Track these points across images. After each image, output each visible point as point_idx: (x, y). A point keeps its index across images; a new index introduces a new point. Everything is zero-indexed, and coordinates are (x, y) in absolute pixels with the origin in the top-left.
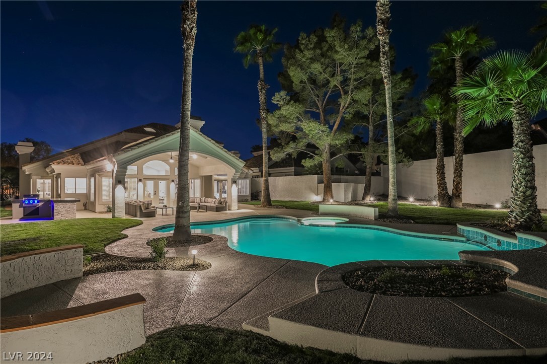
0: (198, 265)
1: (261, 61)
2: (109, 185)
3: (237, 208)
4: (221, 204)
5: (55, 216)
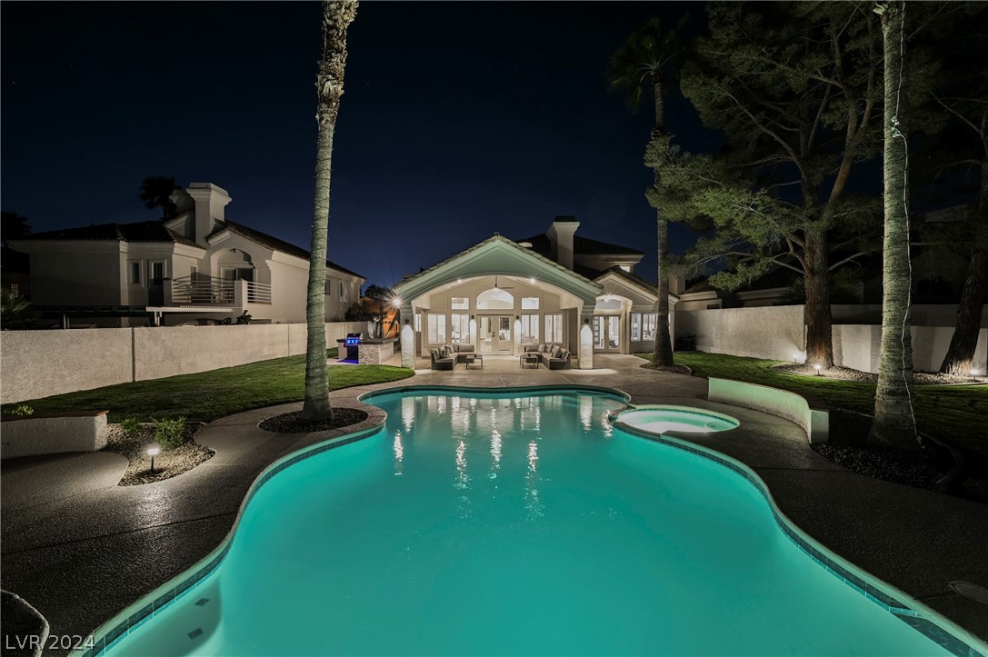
1: (658, 90)
2: (437, 323)
3: (591, 366)
4: (560, 357)
5: (360, 360)
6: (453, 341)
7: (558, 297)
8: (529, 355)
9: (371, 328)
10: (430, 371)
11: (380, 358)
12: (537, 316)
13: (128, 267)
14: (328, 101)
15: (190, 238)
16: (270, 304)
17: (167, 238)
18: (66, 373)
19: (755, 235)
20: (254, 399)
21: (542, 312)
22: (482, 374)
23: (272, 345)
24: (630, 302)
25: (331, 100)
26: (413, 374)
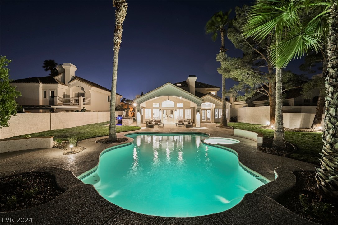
0: (73, 152)
1: (222, 34)
2: (148, 112)
3: (200, 126)
4: (190, 123)
5: (122, 124)
6: (154, 118)
7: (190, 103)
8: (179, 123)
9: (124, 114)
10: (146, 128)
11: (129, 124)
12: (183, 110)
13: (42, 92)
14: (117, 45)
15: (63, 82)
17: (55, 82)
18: (32, 127)
19: (250, 84)
20: (92, 135)
21: (184, 108)
22: (164, 129)
23: (92, 119)
24: (214, 105)
25: (118, 45)
26: (140, 129)
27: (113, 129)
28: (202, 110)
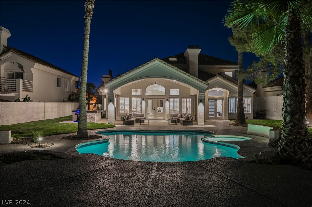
0: (42, 146)
2: (124, 102)
3: (203, 124)
4: (188, 119)
6: (133, 112)
7: (189, 89)
8: (173, 118)
10: (122, 126)
11: (96, 120)
12: (178, 99)
14: (89, 12)
16: (32, 92)
19: (273, 61)
21: (181, 97)
22: (149, 127)
23: (38, 113)
24: (228, 92)
26: (114, 126)
27: (83, 121)
28: (209, 99)
